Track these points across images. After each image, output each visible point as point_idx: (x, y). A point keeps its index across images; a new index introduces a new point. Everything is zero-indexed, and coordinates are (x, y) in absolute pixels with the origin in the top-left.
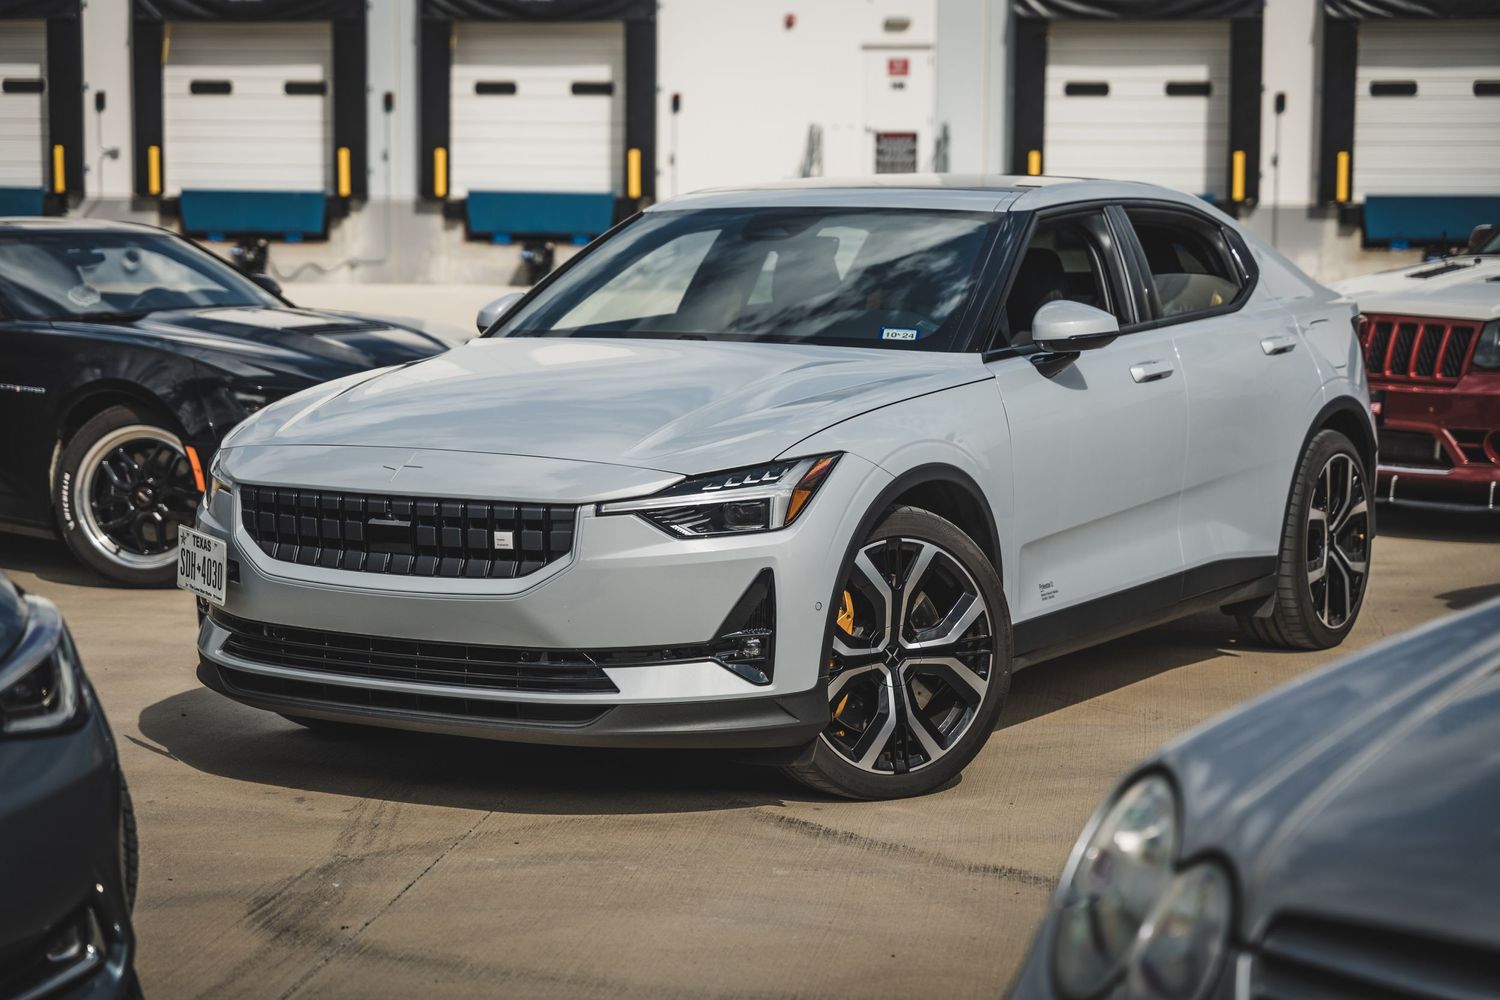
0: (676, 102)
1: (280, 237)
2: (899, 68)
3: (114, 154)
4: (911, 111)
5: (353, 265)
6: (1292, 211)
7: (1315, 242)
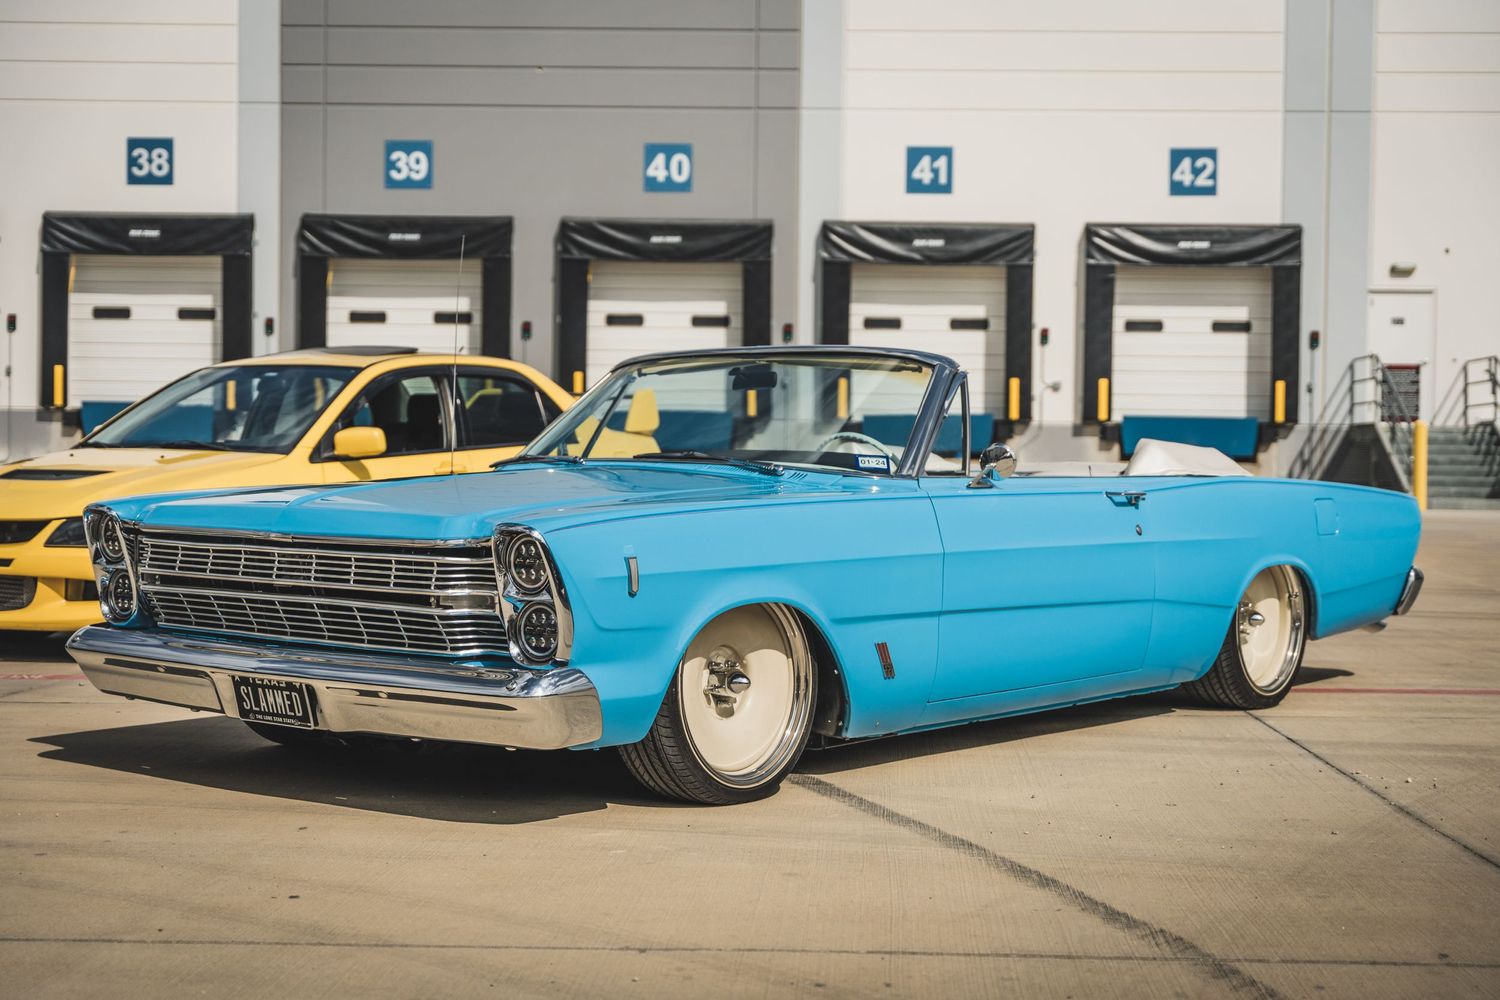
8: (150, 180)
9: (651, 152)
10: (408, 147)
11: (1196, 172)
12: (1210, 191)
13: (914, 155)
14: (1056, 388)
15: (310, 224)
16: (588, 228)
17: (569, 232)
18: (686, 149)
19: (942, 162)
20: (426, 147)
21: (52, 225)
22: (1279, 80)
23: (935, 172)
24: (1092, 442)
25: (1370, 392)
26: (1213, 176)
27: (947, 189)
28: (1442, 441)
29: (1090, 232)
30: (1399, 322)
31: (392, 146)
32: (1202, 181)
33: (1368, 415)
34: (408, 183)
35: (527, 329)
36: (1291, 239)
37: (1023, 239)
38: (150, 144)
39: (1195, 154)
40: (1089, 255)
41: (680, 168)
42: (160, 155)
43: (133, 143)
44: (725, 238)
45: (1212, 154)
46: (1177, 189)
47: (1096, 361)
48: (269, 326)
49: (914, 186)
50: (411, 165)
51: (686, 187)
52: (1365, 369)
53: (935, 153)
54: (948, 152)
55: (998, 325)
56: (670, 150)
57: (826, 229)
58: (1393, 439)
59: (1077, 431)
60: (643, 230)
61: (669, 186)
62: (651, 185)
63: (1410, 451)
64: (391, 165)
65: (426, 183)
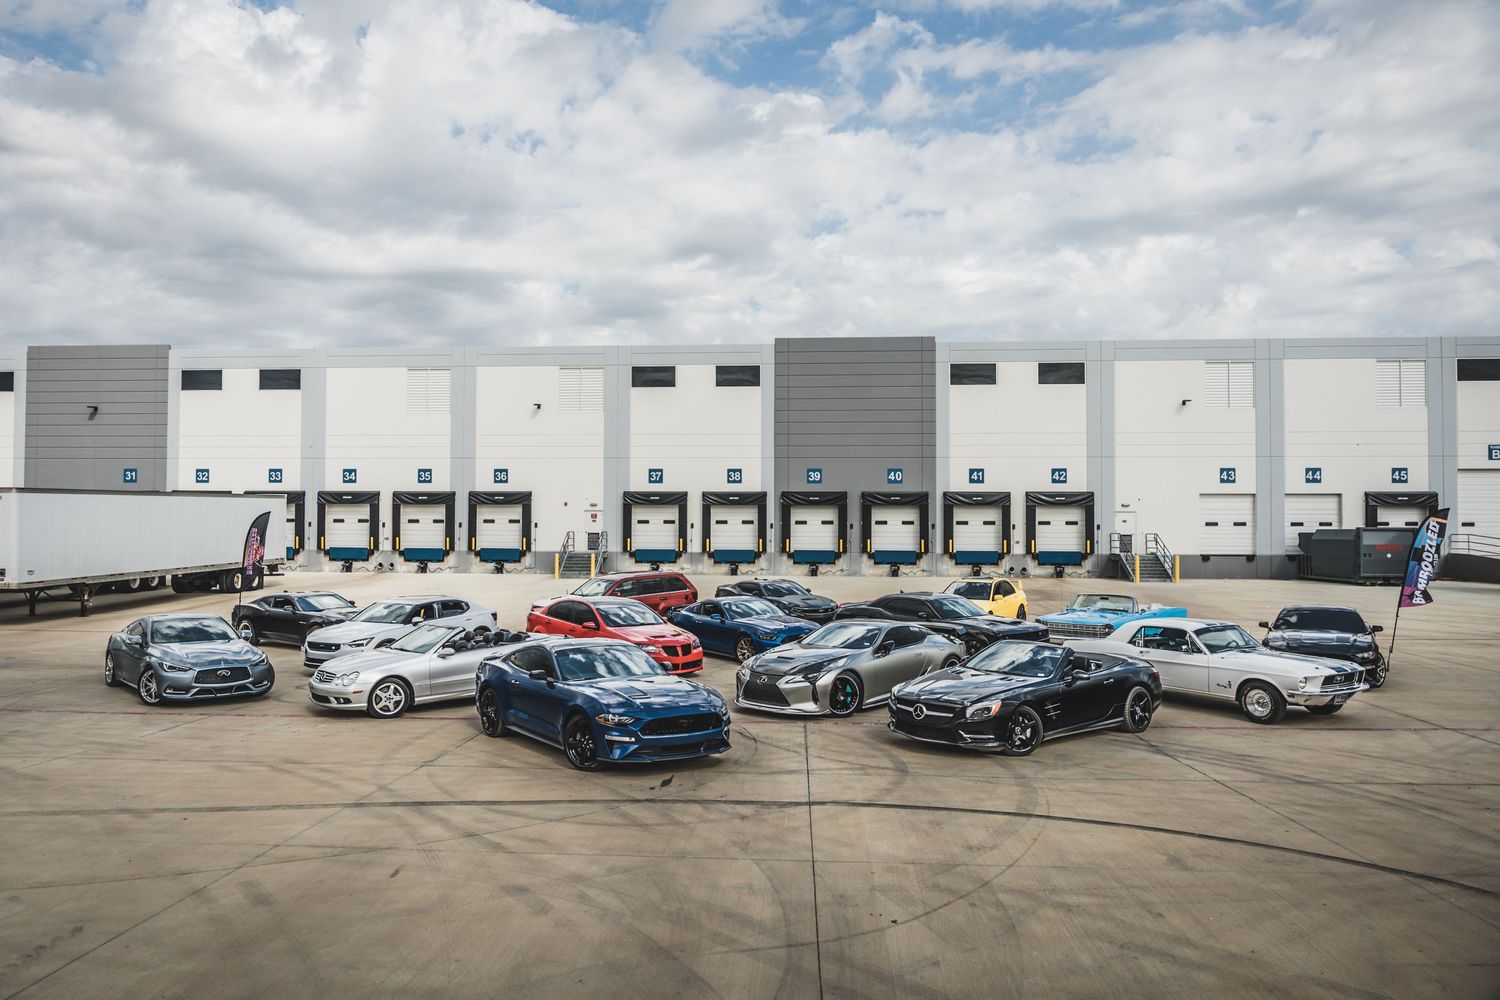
0: (536, 525)
1: (431, 561)
2: (594, 516)
3: (387, 539)
4: (597, 528)
5: (450, 568)
6: (696, 554)
7: (702, 561)
8: (735, 481)
9: (890, 471)
10: (814, 471)
11: (1060, 476)
12: (1065, 482)
13: (972, 471)
14: (1018, 542)
15: (784, 495)
16: (871, 495)
17: (864, 495)
18: (901, 470)
19: (980, 473)
20: (820, 471)
21: (705, 495)
22: (1085, 447)
23: (979, 476)
24: (1029, 559)
25: (1117, 544)
26: (1065, 477)
27: (982, 482)
28: (1142, 559)
29: (1027, 494)
30: (1125, 521)
31: (809, 471)
32: (1062, 479)
33: (1117, 551)
34: (814, 482)
35: (852, 526)
36: (1090, 496)
37: (1007, 496)
38: (735, 471)
39: (1059, 470)
40: (1027, 502)
41: (899, 476)
42: (737, 474)
43: (729, 471)
44: (914, 498)
45: (1065, 470)
46: (1054, 481)
47: (1031, 534)
48: (772, 525)
49: (972, 481)
50: (816, 476)
51: (901, 482)
52: (1116, 537)
53: (978, 471)
54: (982, 470)
55: (999, 523)
56: (895, 471)
57: (945, 494)
58: (1127, 560)
59: (1024, 556)
60: (889, 495)
61: (895, 481)
62: (890, 481)
63: (1134, 564)
64: (809, 476)
65: (820, 481)
